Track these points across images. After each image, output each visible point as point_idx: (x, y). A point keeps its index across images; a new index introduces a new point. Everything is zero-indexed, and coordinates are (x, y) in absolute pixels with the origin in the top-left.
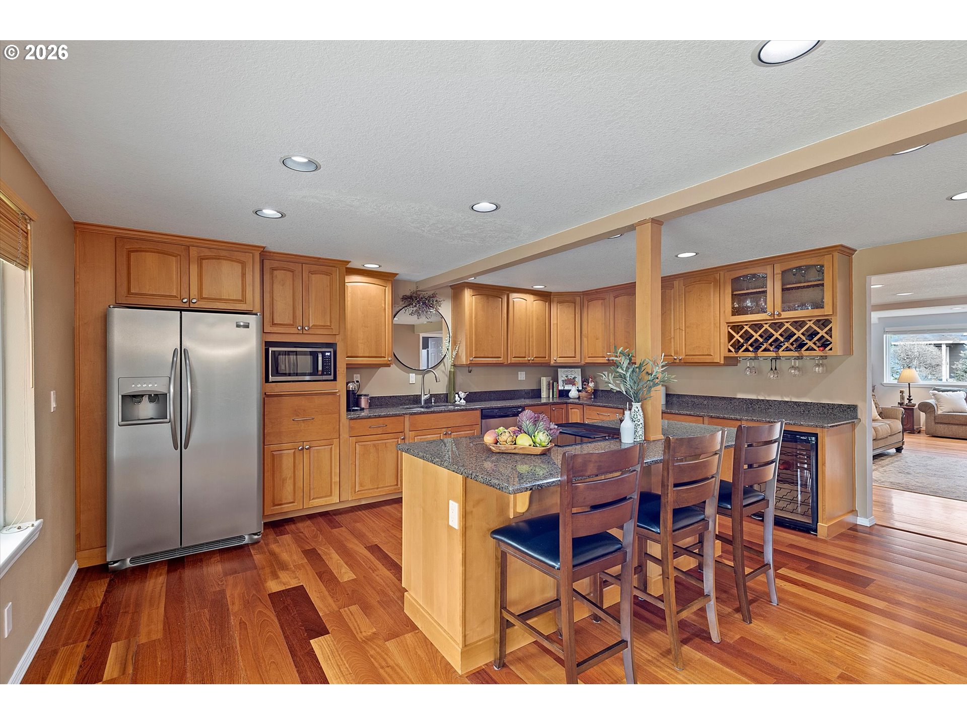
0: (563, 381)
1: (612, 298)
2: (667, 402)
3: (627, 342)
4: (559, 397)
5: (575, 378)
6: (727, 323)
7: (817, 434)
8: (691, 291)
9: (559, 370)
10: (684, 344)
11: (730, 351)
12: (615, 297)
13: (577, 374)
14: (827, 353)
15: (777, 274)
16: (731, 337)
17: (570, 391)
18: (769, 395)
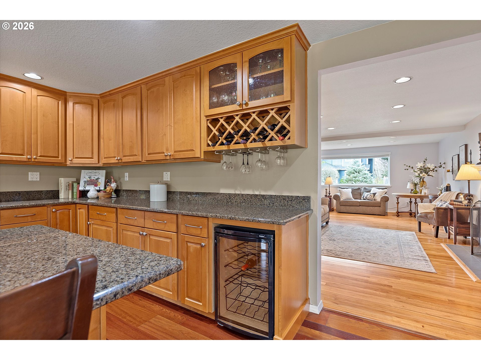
0: (85, 182)
1: (120, 99)
2: (168, 199)
3: (131, 142)
4: (80, 197)
5: (98, 179)
6: (206, 116)
7: (274, 231)
8: (178, 87)
9: (83, 171)
10: (173, 140)
11: (208, 145)
12: (123, 98)
13: (101, 176)
14: (285, 142)
15: (246, 62)
16: (209, 131)
17: (88, 191)
18: (244, 190)
